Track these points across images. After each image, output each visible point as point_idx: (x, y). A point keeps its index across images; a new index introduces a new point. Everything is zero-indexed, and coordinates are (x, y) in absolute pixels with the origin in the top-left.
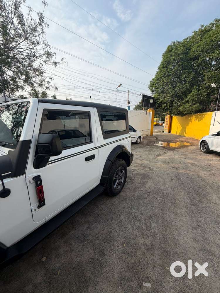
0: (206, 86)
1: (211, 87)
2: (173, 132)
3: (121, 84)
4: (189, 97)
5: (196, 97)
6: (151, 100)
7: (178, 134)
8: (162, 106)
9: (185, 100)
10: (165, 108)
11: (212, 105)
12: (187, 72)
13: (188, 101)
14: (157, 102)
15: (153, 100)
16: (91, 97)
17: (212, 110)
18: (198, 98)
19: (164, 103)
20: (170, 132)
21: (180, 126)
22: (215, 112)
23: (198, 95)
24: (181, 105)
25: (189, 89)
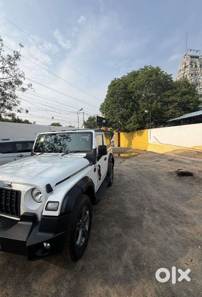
0: (141, 111)
1: (145, 112)
2: (122, 145)
3: (82, 109)
4: (132, 119)
5: (136, 119)
6: (104, 120)
7: (126, 147)
8: (113, 125)
9: (129, 121)
10: (115, 127)
11: (147, 125)
12: (128, 101)
13: (131, 122)
14: (108, 122)
15: (105, 121)
16: (53, 118)
17: (147, 128)
18: (138, 120)
19: (114, 123)
20: (119, 146)
21: (127, 140)
22: (150, 129)
23: (137, 117)
24: (126, 124)
25: (130, 113)
